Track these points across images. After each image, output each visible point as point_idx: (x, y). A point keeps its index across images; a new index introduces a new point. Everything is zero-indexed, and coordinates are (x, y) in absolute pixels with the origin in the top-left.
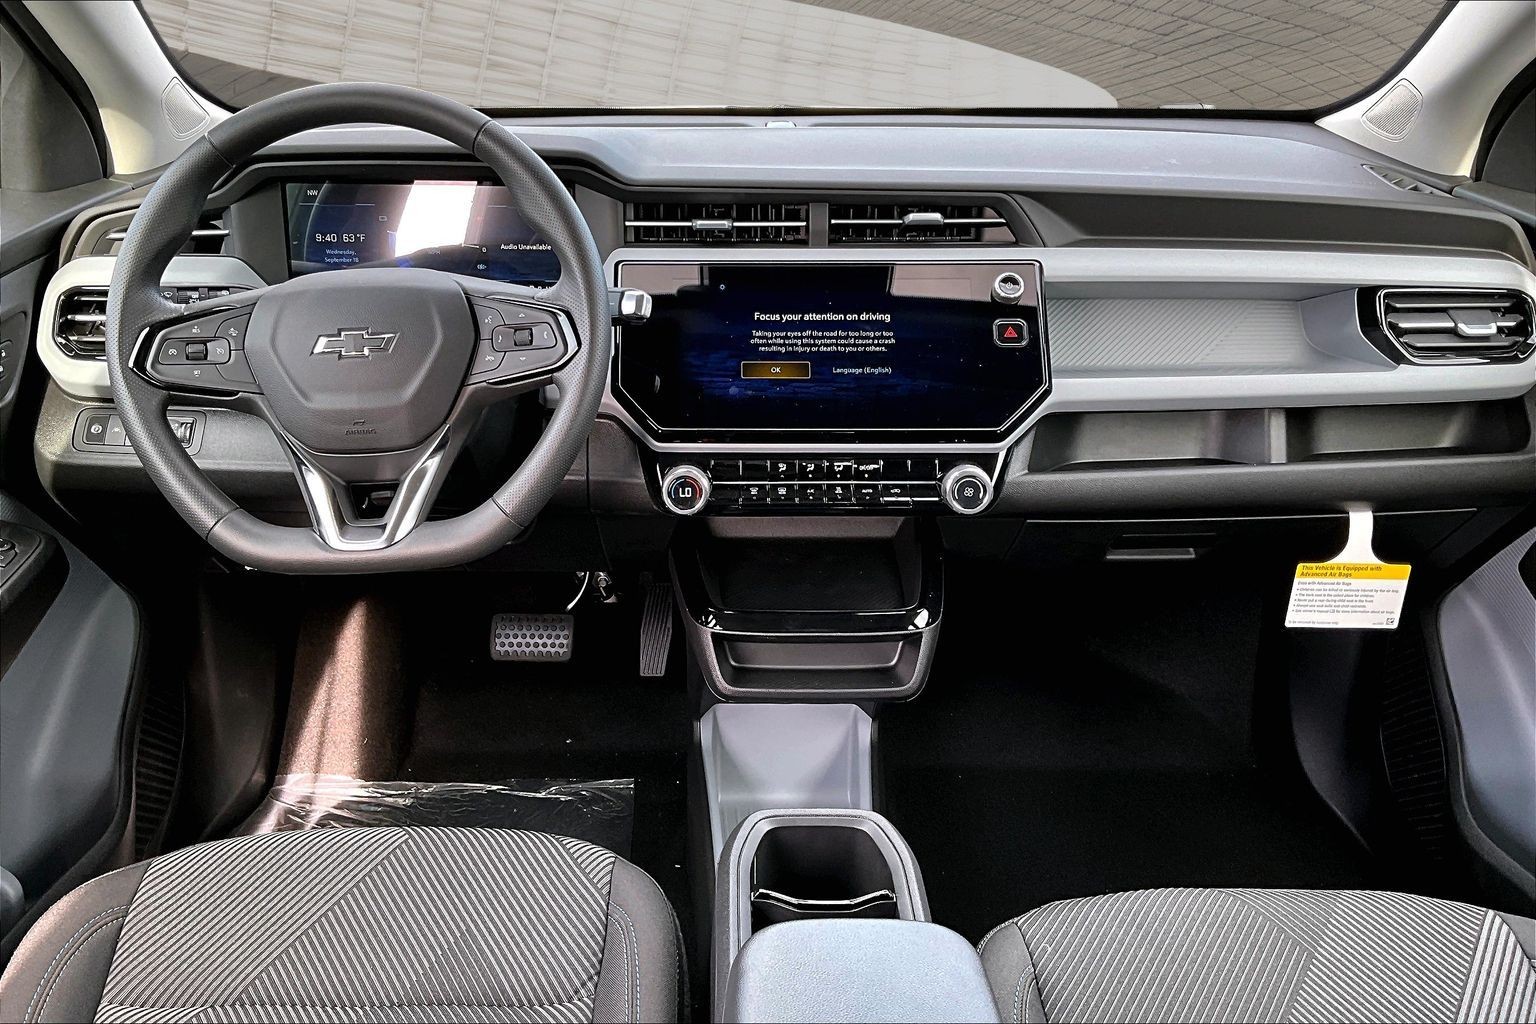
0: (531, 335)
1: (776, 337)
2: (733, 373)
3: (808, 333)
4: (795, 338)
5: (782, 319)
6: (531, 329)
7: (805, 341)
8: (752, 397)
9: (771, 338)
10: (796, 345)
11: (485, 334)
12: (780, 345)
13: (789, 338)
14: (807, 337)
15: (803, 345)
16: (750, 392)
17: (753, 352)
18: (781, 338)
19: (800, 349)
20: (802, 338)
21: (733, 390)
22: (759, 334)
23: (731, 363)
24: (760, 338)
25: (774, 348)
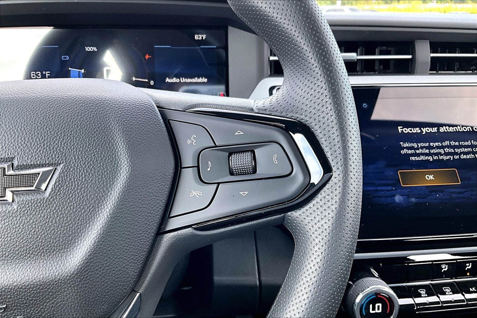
0: (254, 158)
1: (422, 148)
2: (393, 182)
3: (447, 143)
4: (438, 147)
5: (422, 132)
6: (253, 152)
7: (447, 150)
8: (416, 204)
9: (418, 149)
10: (442, 155)
11: (188, 160)
12: (426, 155)
13: (433, 148)
14: (448, 147)
15: (446, 154)
16: (413, 200)
17: (405, 161)
18: (426, 148)
19: (445, 158)
20: (443, 147)
21: (398, 198)
22: (406, 145)
23: (389, 173)
24: (408, 148)
25: (422, 158)
